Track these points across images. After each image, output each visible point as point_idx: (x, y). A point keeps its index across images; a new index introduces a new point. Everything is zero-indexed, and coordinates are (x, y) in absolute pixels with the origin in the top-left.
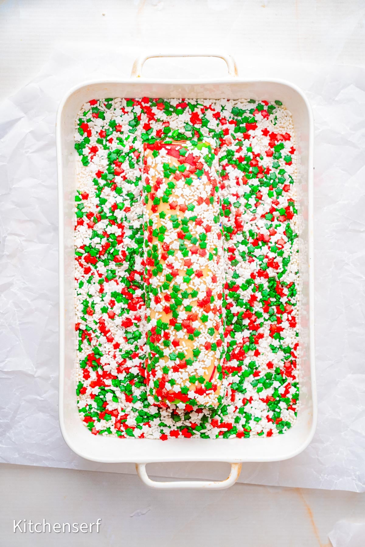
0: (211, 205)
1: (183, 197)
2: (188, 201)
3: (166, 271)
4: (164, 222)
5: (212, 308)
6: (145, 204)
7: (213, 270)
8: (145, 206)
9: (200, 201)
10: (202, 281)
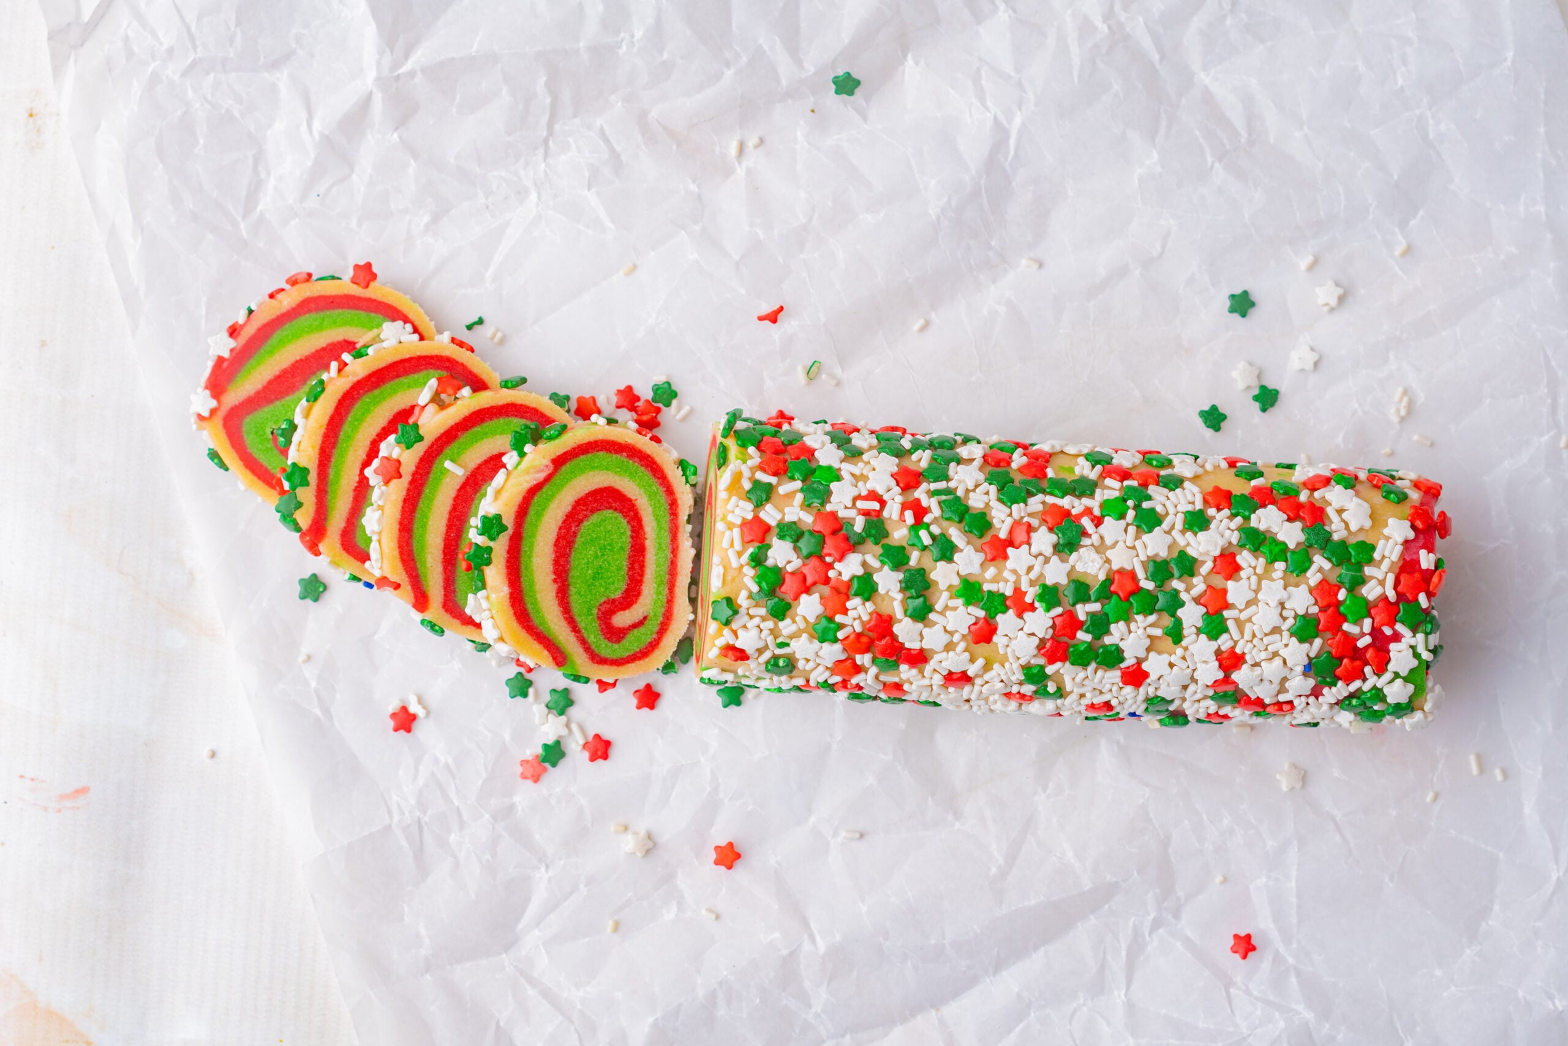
0: (1211, 692)
1: (1249, 604)
2: (1237, 620)
3: (1003, 516)
4: (1173, 527)
5: (859, 659)
6: (1232, 464)
7: (987, 677)
8: (1224, 465)
9: (1231, 661)
10: (956, 637)
